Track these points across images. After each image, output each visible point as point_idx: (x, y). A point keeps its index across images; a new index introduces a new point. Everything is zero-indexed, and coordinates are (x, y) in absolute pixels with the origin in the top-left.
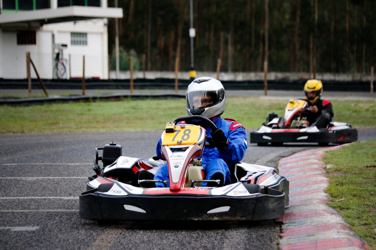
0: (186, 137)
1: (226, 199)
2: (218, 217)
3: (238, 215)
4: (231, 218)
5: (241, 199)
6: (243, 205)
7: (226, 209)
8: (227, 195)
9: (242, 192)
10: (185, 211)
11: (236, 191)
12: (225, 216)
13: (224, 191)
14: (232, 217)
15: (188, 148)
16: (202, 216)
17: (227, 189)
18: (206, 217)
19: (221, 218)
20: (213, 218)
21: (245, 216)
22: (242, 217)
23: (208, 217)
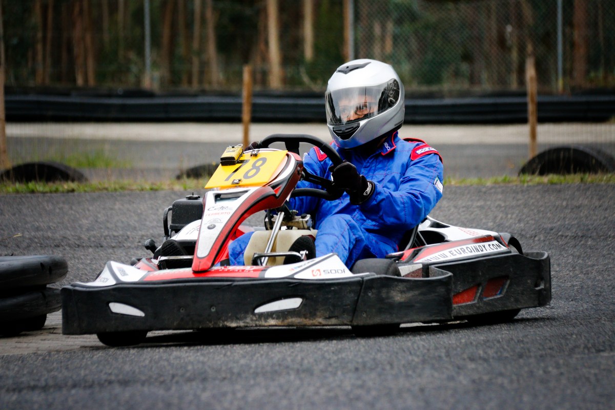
1: (292, 285)
2: (277, 319)
3: (318, 314)
4: (304, 320)
5: (324, 284)
6: (330, 296)
12: (292, 318)
14: (306, 318)
19: (283, 321)
21: (337, 317)
22: (330, 318)
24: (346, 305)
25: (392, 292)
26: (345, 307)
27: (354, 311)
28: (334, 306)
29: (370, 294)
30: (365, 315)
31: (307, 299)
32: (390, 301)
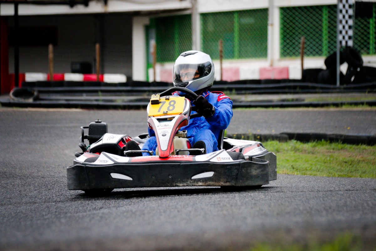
0: (171, 108)
3: (221, 180)
7: (210, 174)
8: (211, 161)
9: (226, 159)
10: (170, 177)
11: (220, 158)
13: (208, 157)
15: (174, 117)
16: (187, 181)
17: (211, 155)
18: (190, 183)
20: (197, 183)
21: (229, 182)
22: (226, 182)
23: (193, 183)
24: (233, 176)
25: (252, 169)
26: (233, 177)
27: (236, 179)
28: (228, 176)
29: (243, 170)
30: (241, 181)
31: (216, 172)
32: (251, 174)
